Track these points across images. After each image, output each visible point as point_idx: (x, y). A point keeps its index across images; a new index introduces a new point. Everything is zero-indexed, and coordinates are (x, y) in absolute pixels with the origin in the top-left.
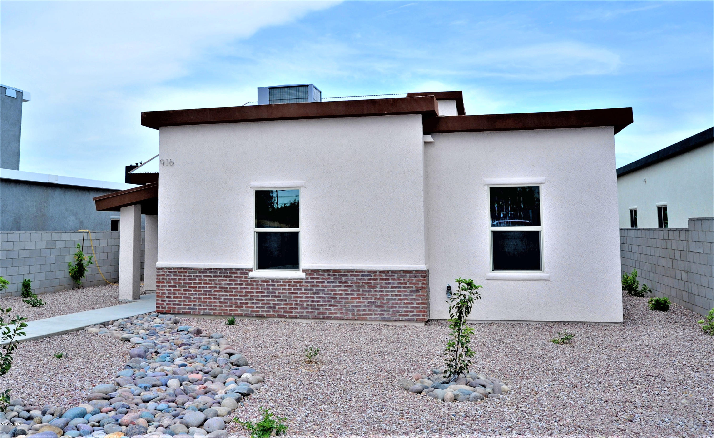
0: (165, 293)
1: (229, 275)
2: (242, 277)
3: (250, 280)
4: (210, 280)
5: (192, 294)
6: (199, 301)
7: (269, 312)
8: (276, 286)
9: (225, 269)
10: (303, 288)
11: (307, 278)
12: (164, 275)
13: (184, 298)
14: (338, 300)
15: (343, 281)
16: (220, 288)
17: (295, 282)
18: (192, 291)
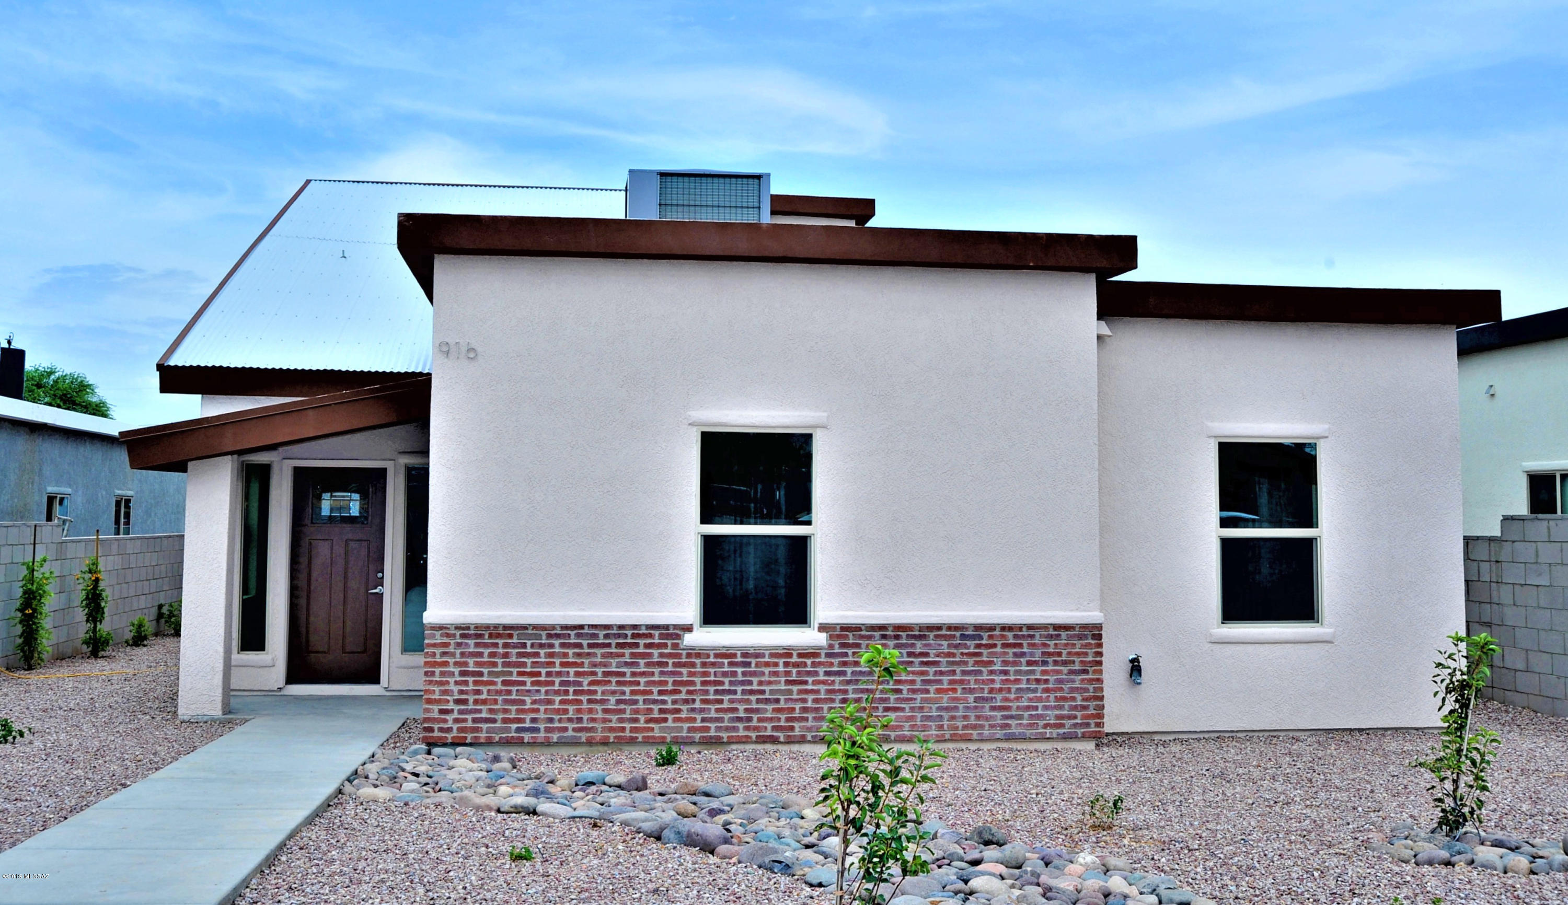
0: (452, 691)
1: (629, 641)
2: (665, 645)
3: (684, 652)
4: (579, 655)
5: (529, 691)
6: (546, 710)
7: (735, 729)
8: (753, 665)
9: (621, 627)
10: (821, 670)
11: (831, 646)
12: (446, 645)
13: (506, 702)
14: (905, 695)
15: (918, 651)
16: (606, 674)
17: (800, 655)
18: (528, 684)
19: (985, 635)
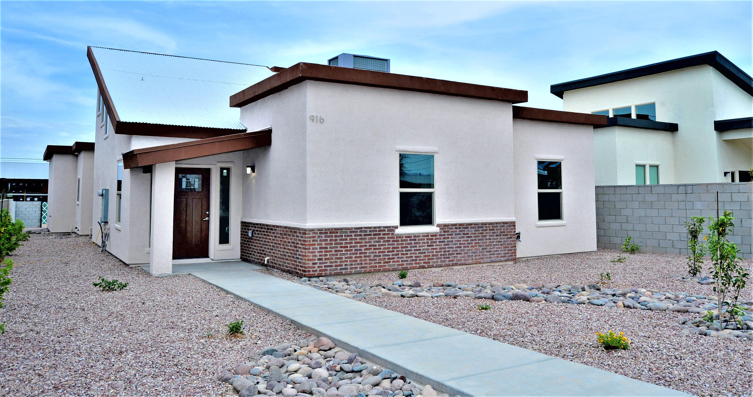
0: (317, 255)
1: (378, 233)
2: (389, 234)
3: (395, 236)
4: (361, 239)
5: (344, 254)
6: (350, 260)
7: (412, 264)
8: (417, 240)
9: (375, 228)
10: (438, 241)
11: (441, 232)
12: (314, 237)
13: (336, 258)
14: (462, 248)
15: (466, 233)
16: (370, 246)
17: (431, 236)
18: (344, 251)
19: (484, 226)
